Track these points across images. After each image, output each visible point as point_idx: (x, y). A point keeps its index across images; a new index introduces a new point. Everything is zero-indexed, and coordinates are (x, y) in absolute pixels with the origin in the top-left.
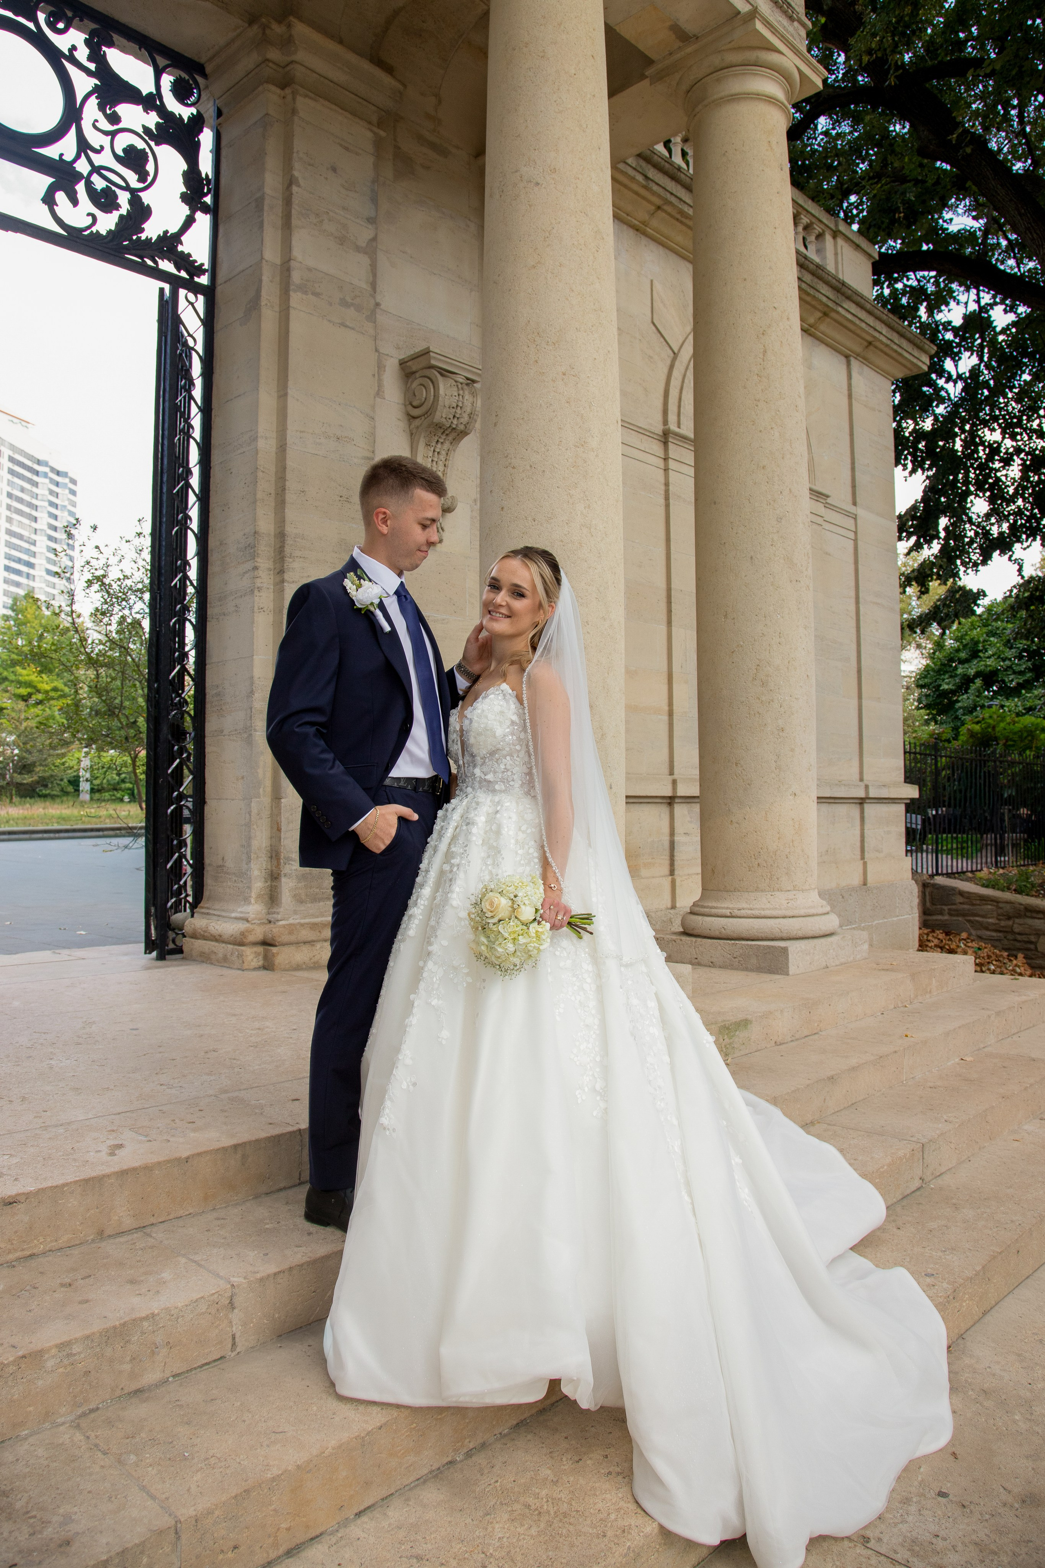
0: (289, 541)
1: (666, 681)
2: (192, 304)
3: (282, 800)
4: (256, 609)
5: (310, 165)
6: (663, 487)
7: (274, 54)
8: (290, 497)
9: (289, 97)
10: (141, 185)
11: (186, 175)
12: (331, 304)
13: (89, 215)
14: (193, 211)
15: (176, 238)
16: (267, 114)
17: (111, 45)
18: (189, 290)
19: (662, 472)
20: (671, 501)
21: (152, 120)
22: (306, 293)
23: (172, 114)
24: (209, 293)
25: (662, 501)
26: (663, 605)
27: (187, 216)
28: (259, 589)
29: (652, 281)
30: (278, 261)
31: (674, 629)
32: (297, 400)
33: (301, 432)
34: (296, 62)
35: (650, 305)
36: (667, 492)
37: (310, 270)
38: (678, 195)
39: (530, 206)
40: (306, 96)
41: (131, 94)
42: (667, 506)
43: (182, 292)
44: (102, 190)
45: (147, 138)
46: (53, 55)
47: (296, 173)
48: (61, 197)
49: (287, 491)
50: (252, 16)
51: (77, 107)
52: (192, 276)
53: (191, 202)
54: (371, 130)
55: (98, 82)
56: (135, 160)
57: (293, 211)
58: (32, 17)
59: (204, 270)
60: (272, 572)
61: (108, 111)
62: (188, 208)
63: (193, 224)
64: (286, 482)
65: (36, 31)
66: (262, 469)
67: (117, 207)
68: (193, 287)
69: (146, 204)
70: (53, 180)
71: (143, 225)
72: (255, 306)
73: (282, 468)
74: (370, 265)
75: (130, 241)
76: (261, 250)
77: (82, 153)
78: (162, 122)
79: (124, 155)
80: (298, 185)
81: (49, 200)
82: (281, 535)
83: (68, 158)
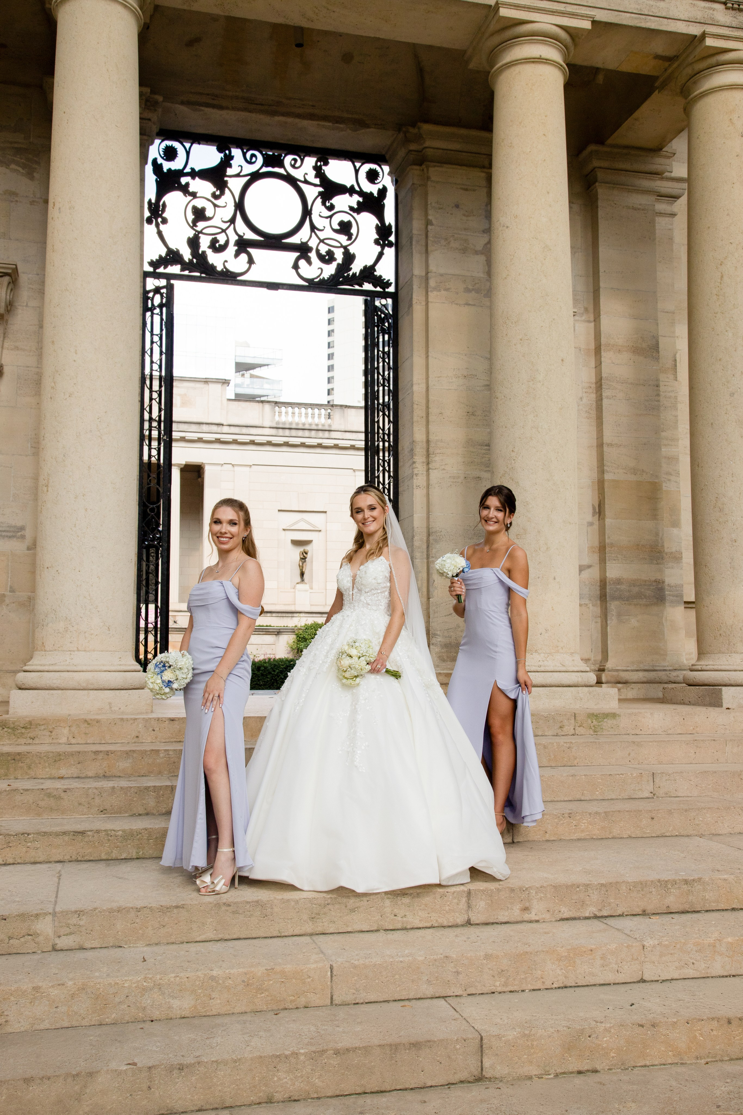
0: (432, 445)
2: (384, 305)
3: (430, 599)
4: (415, 487)
5: (440, 209)
7: (413, 147)
8: (431, 418)
9: (425, 170)
10: (350, 242)
11: (377, 227)
12: (458, 293)
13: (319, 268)
14: (383, 248)
15: (372, 268)
16: (413, 184)
17: (327, 163)
18: (382, 298)
21: (357, 199)
22: (439, 291)
23: (366, 193)
24: (394, 296)
27: (380, 252)
28: (417, 475)
30: (424, 274)
32: (435, 358)
33: (438, 377)
34: (427, 147)
37: (442, 275)
39: (504, 241)
40: (435, 166)
41: (341, 189)
43: (378, 300)
44: (326, 252)
45: (351, 213)
46: (293, 182)
47: (430, 217)
48: (302, 263)
49: (430, 415)
50: (399, 127)
51: (309, 208)
52: (384, 289)
53: (381, 243)
54: (483, 172)
55: (321, 189)
56: (345, 228)
57: (429, 242)
58: (281, 165)
59: (391, 283)
60: (425, 464)
61: (328, 204)
62: (379, 247)
63: (383, 256)
64: (430, 409)
65: (285, 174)
66: (416, 403)
67: (335, 260)
68: (385, 295)
69: (352, 253)
70: (298, 254)
71: (351, 266)
72: (411, 305)
73: (428, 401)
74: (486, 261)
75: (344, 277)
76: (412, 270)
77: (313, 234)
78: (361, 200)
79: (338, 228)
80: (432, 224)
81: (296, 267)
82: (428, 441)
83: (304, 240)
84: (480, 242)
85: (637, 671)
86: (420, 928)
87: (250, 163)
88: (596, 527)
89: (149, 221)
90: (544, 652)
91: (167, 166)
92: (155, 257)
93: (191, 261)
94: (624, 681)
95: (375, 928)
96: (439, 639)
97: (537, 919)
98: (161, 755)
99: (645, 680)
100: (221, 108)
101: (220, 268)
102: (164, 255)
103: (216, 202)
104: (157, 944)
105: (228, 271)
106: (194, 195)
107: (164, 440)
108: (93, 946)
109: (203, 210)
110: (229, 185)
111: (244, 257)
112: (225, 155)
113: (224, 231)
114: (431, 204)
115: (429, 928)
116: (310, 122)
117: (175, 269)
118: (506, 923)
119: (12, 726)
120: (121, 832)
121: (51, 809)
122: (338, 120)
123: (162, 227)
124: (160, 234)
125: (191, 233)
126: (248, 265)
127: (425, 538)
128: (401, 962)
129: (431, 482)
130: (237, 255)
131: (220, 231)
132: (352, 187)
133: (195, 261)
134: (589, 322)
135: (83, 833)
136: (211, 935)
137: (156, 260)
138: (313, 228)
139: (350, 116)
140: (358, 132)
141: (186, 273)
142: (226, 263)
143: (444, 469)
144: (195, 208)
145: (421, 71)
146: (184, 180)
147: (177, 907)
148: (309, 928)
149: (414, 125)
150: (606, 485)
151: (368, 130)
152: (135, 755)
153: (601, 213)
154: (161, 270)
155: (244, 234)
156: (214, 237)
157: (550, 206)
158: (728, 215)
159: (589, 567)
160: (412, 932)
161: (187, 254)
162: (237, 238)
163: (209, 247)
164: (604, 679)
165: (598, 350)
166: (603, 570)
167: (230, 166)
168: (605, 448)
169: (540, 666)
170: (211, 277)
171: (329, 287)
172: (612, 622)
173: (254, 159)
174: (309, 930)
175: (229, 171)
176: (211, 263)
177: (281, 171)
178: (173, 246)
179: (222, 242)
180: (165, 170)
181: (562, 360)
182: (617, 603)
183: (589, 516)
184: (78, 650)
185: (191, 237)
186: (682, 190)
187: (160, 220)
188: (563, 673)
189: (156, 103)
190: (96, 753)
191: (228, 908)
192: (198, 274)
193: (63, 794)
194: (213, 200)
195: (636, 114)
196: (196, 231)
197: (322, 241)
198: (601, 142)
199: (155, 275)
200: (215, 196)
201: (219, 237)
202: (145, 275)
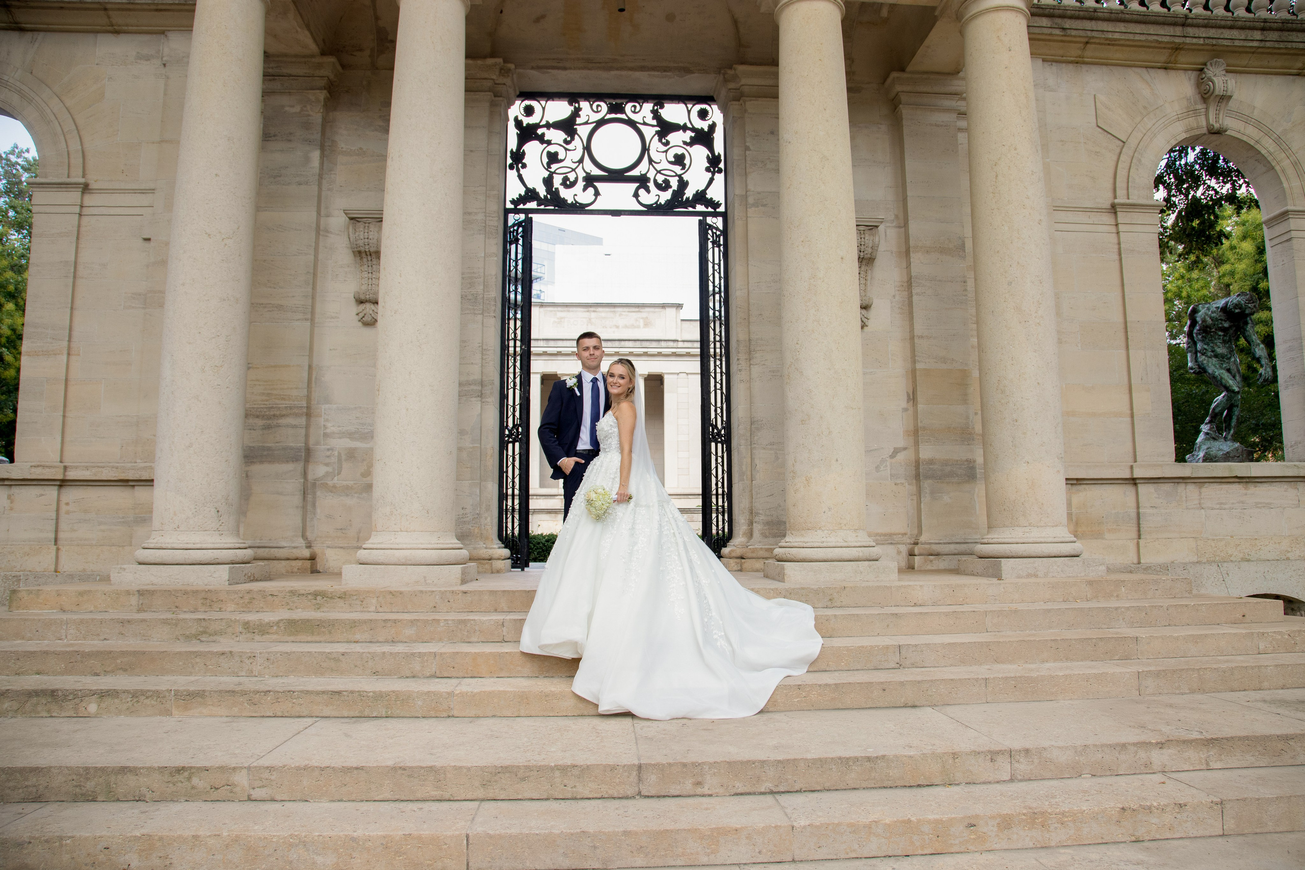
0: (752, 343)
1: (1128, 391)
3: (753, 482)
4: (739, 381)
5: (756, 136)
6: (1116, 247)
7: (731, 85)
8: (751, 319)
9: (743, 104)
10: (683, 171)
11: (708, 157)
12: (774, 208)
13: (656, 196)
14: (713, 174)
15: (704, 192)
16: (733, 117)
17: (663, 107)
18: (713, 216)
19: (1115, 235)
20: (1123, 255)
21: (690, 134)
22: (758, 207)
23: (697, 129)
24: (724, 215)
25: (1116, 257)
26: (1121, 335)
27: (710, 178)
29: (1095, 96)
30: (744, 193)
31: (1130, 351)
32: (753, 266)
34: (743, 85)
35: (1094, 113)
36: (1119, 249)
37: (759, 193)
38: (1099, 29)
40: (750, 100)
41: (675, 127)
42: (1121, 260)
43: (709, 219)
44: (663, 182)
45: (685, 146)
46: (631, 123)
47: (747, 144)
48: (642, 192)
49: (750, 317)
50: (719, 70)
51: (647, 145)
52: (715, 209)
53: (712, 170)
55: (658, 129)
56: (679, 160)
57: (747, 165)
58: (622, 111)
59: (721, 204)
61: (664, 141)
62: (710, 174)
63: (714, 181)
65: (626, 118)
67: (671, 187)
68: (715, 215)
69: (686, 181)
70: (637, 185)
71: (685, 192)
75: (678, 201)
76: (734, 191)
77: (651, 166)
78: (693, 135)
79: (673, 160)
80: (749, 149)
81: (636, 195)
82: (750, 340)
83: (643, 172)
85: (949, 543)
86: (589, 799)
87: (598, 112)
88: (911, 411)
89: (511, 167)
90: (828, 529)
91: (526, 121)
92: (516, 196)
93: (546, 197)
94: (936, 553)
95: (545, 797)
96: (762, 517)
97: (710, 793)
98: (442, 624)
99: (956, 552)
100: (565, 69)
101: (569, 202)
102: (523, 194)
103: (567, 147)
104: (339, 801)
105: (577, 202)
106: (549, 143)
107: (525, 349)
108: (283, 799)
109: (556, 154)
110: (578, 132)
111: (591, 190)
112: (575, 107)
113: (574, 170)
114: (748, 132)
115: (599, 798)
117: (533, 205)
118: (677, 796)
119: (330, 596)
120: (372, 694)
121: (332, 670)
122: (665, 69)
123: (522, 171)
124: (520, 177)
125: (546, 174)
126: (594, 197)
127: (749, 427)
128: (537, 834)
129: (752, 376)
130: (585, 189)
131: (571, 170)
132: (685, 124)
133: (549, 196)
134: (899, 227)
135: (339, 693)
136: (388, 795)
137: (517, 198)
138: (651, 161)
139: (676, 66)
141: (542, 207)
142: (575, 197)
143: (764, 364)
144: (549, 154)
145: (735, 22)
146: (540, 131)
147: (357, 768)
148: (480, 794)
149: (731, 68)
150: (918, 373)
151: (692, 75)
152: (419, 624)
153: (906, 131)
154: (521, 206)
155: (591, 171)
156: (565, 175)
157: (827, 121)
158: (1000, 120)
159: (905, 449)
160: (580, 802)
161: (542, 191)
162: (584, 175)
163: (561, 184)
164: (916, 552)
165: (907, 253)
166: (917, 451)
167: (579, 116)
168: (916, 340)
169: (822, 542)
170: (562, 209)
171: (665, 211)
172: (926, 499)
173: (599, 109)
174: (481, 796)
175: (579, 121)
176: (562, 198)
177: (623, 116)
178: (530, 186)
179: (572, 179)
180: (524, 125)
181: (842, 258)
182: (930, 481)
183: (903, 404)
184: (401, 531)
185: (546, 177)
187: (520, 165)
189: (510, 70)
190: (385, 621)
191: (404, 772)
192: (553, 208)
193: (341, 657)
194: (565, 145)
195: (926, 42)
196: (550, 172)
197: (659, 172)
198: (903, 70)
199: (516, 211)
200: (566, 142)
201: (569, 176)
202: (507, 212)
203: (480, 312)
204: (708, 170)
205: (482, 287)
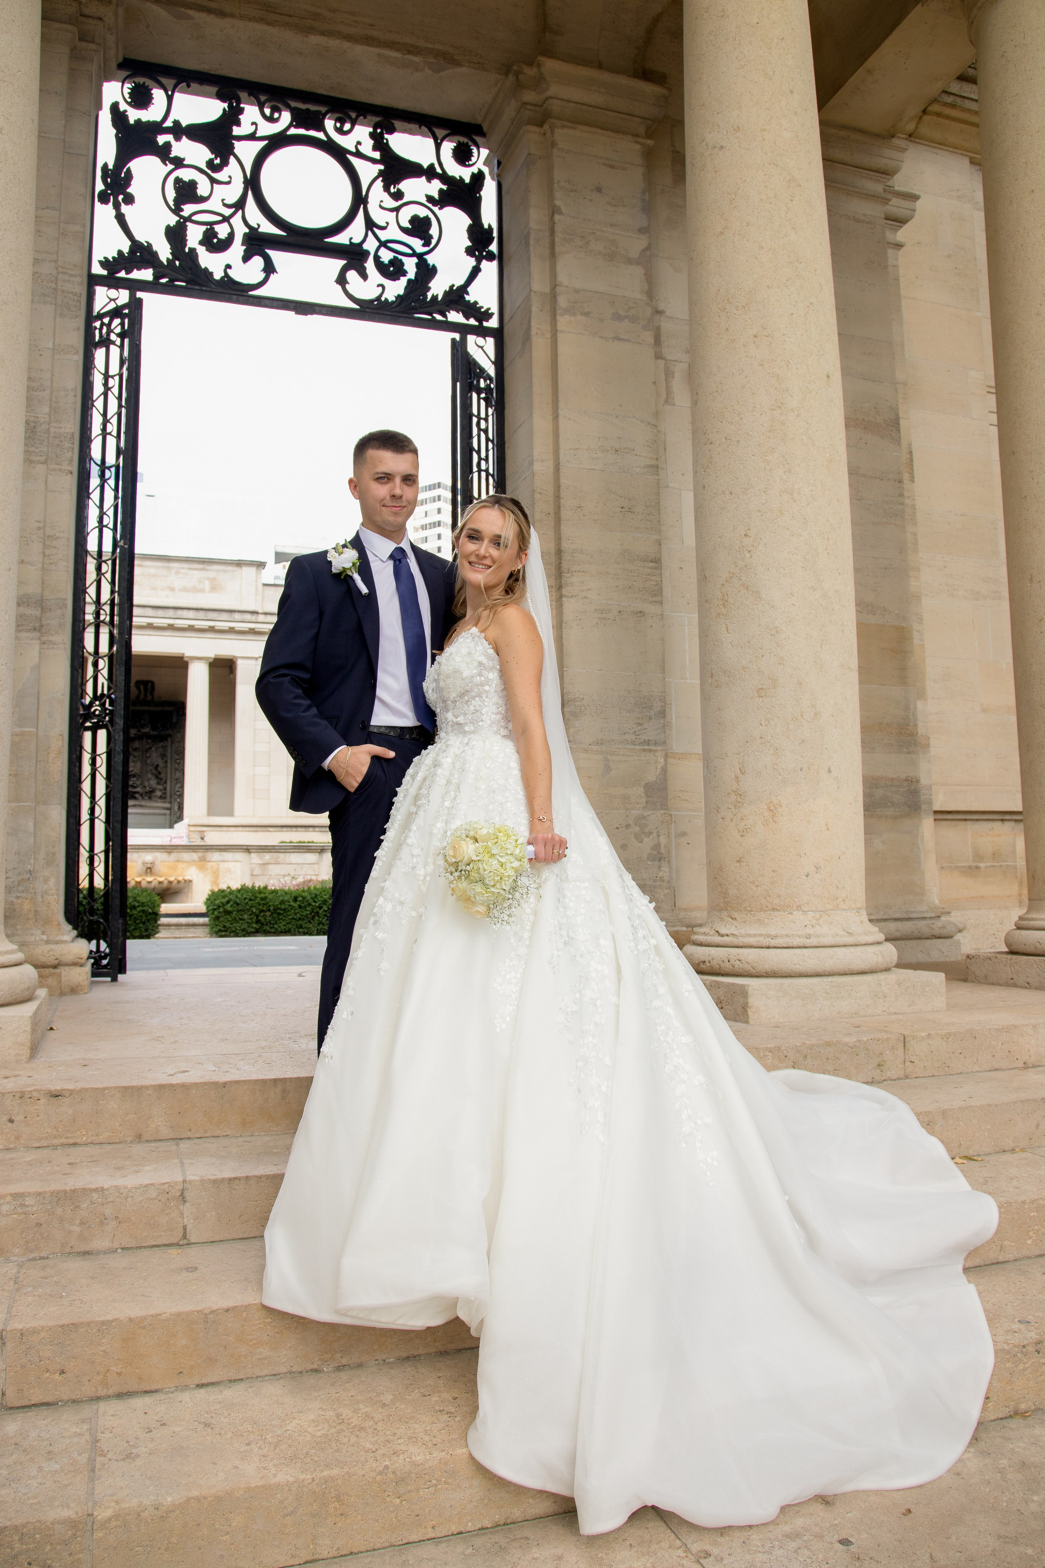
0: (566, 557)
2: (482, 348)
5: (572, 191)
7: (529, 96)
8: (563, 513)
9: (548, 132)
10: (427, 249)
11: (469, 229)
12: (602, 321)
13: (379, 286)
14: (479, 261)
15: (464, 289)
16: (529, 155)
17: (391, 131)
18: (478, 335)
21: (436, 188)
22: (574, 314)
23: (453, 178)
24: (498, 335)
27: (474, 267)
30: (548, 289)
32: (570, 419)
33: (575, 449)
34: (551, 98)
37: (577, 291)
40: (563, 127)
41: (413, 170)
43: (471, 339)
44: (390, 261)
45: (430, 205)
46: (339, 153)
47: (557, 203)
49: (562, 509)
50: (507, 69)
51: (364, 193)
52: (481, 322)
53: (477, 253)
54: (638, 143)
55: (382, 167)
56: (420, 228)
57: (557, 239)
58: (321, 128)
59: (493, 314)
60: (554, 589)
61: (392, 190)
62: (474, 259)
63: (480, 274)
64: (562, 501)
65: (325, 139)
66: (539, 491)
67: (404, 274)
68: (482, 331)
69: (431, 264)
70: (345, 262)
71: (430, 285)
72: (527, 337)
73: (558, 487)
74: (645, 275)
75: (418, 301)
76: (529, 283)
77: (370, 233)
78: (445, 187)
80: (561, 213)
81: (342, 280)
82: (558, 552)
83: (357, 240)
84: (636, 245)
87: (271, 120)
89: (104, 198)
90: (814, 909)
91: (135, 115)
92: (112, 254)
93: (171, 263)
100: (222, 14)
101: (218, 275)
103: (215, 175)
105: (231, 280)
106: (179, 163)
107: (121, 547)
109: (193, 184)
110: (235, 151)
111: (257, 262)
112: (230, 106)
113: (226, 219)
114: (558, 182)
116: (365, 48)
117: (147, 275)
122: (410, 50)
123: (124, 209)
124: (121, 220)
125: (173, 220)
126: (264, 274)
129: (565, 618)
130: (246, 258)
131: (220, 218)
133: (177, 263)
137: (113, 258)
138: (370, 225)
139: (430, 46)
140: (442, 74)
142: (228, 270)
143: (586, 597)
144: (178, 181)
146: (162, 139)
149: (530, 64)
151: (459, 70)
154: (122, 274)
155: (259, 226)
156: (209, 227)
161: (164, 252)
162: (247, 230)
163: (201, 243)
167: (238, 124)
169: (808, 937)
170: (204, 288)
171: (394, 314)
173: (276, 115)
175: (236, 131)
176: (203, 267)
177: (321, 135)
178: (141, 238)
179: (222, 236)
180: (131, 121)
185: (172, 225)
186: (910, 212)
187: (121, 197)
188: (852, 949)
192: (183, 284)
194: (209, 172)
195: (872, 62)
196: (181, 217)
199: (111, 282)
200: (210, 163)
201: (217, 228)
202: (93, 281)
203: (43, 459)
204: (469, 251)
205: (46, 410)
